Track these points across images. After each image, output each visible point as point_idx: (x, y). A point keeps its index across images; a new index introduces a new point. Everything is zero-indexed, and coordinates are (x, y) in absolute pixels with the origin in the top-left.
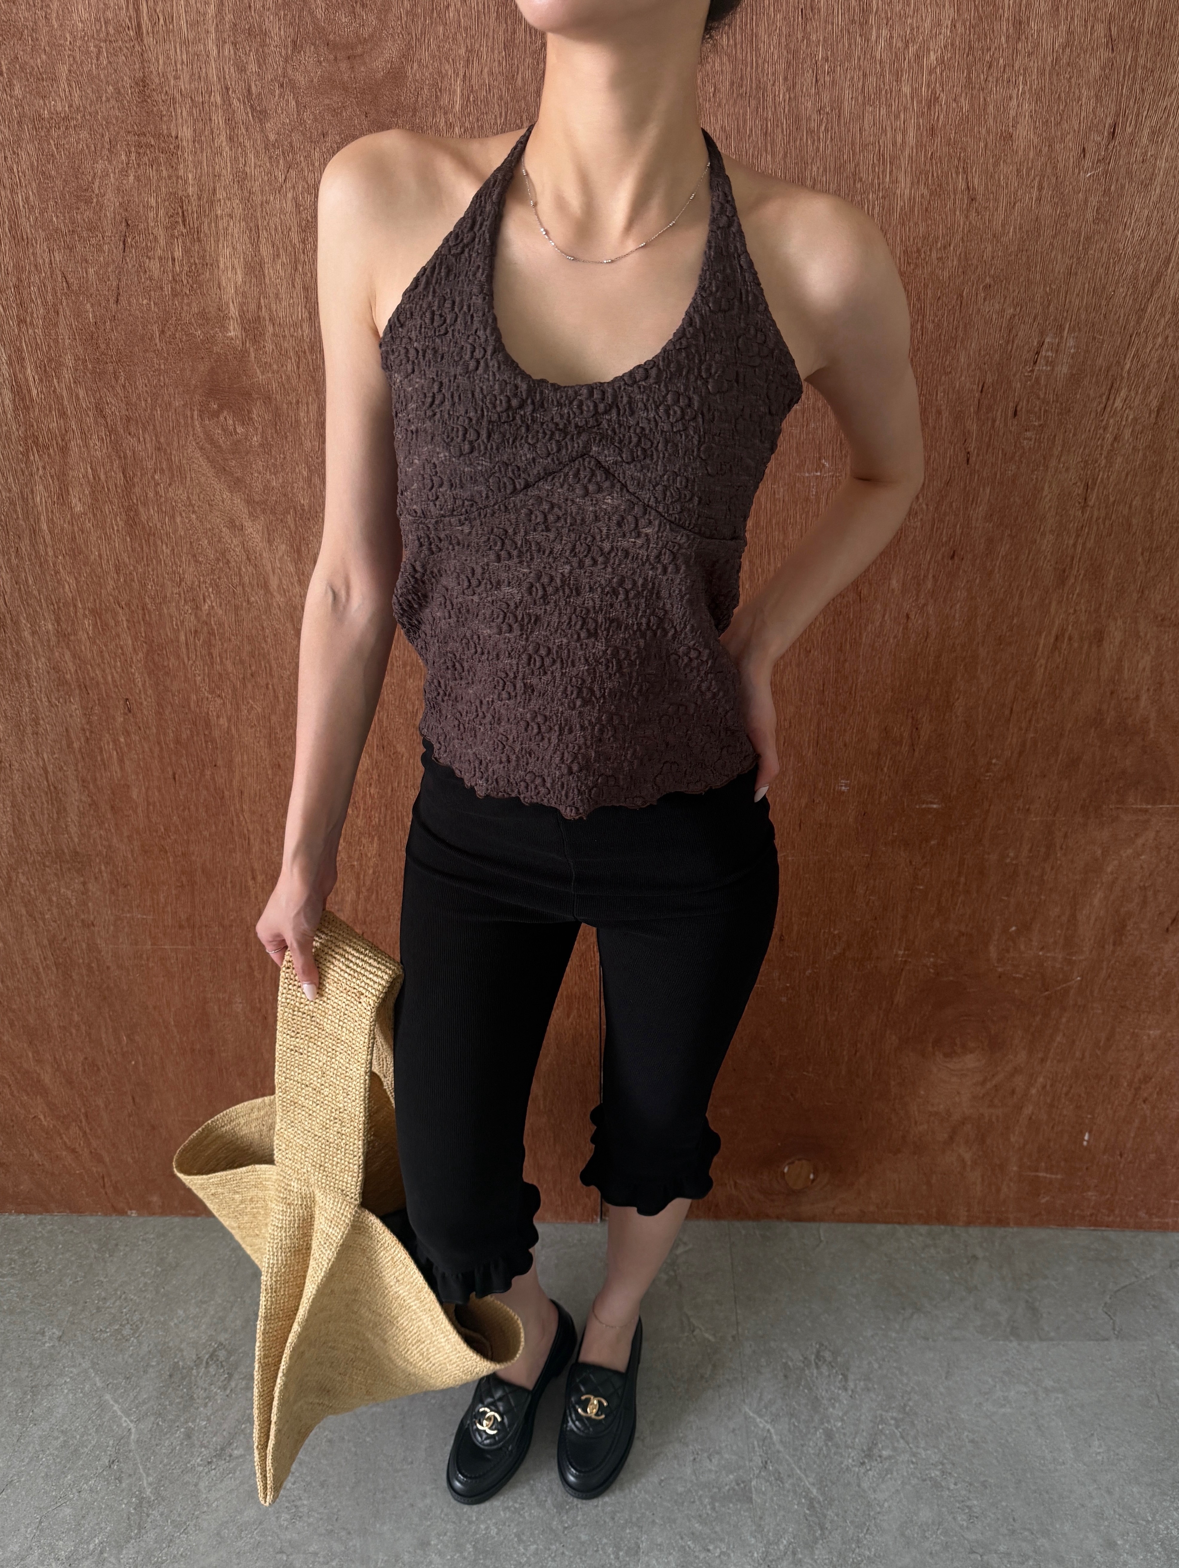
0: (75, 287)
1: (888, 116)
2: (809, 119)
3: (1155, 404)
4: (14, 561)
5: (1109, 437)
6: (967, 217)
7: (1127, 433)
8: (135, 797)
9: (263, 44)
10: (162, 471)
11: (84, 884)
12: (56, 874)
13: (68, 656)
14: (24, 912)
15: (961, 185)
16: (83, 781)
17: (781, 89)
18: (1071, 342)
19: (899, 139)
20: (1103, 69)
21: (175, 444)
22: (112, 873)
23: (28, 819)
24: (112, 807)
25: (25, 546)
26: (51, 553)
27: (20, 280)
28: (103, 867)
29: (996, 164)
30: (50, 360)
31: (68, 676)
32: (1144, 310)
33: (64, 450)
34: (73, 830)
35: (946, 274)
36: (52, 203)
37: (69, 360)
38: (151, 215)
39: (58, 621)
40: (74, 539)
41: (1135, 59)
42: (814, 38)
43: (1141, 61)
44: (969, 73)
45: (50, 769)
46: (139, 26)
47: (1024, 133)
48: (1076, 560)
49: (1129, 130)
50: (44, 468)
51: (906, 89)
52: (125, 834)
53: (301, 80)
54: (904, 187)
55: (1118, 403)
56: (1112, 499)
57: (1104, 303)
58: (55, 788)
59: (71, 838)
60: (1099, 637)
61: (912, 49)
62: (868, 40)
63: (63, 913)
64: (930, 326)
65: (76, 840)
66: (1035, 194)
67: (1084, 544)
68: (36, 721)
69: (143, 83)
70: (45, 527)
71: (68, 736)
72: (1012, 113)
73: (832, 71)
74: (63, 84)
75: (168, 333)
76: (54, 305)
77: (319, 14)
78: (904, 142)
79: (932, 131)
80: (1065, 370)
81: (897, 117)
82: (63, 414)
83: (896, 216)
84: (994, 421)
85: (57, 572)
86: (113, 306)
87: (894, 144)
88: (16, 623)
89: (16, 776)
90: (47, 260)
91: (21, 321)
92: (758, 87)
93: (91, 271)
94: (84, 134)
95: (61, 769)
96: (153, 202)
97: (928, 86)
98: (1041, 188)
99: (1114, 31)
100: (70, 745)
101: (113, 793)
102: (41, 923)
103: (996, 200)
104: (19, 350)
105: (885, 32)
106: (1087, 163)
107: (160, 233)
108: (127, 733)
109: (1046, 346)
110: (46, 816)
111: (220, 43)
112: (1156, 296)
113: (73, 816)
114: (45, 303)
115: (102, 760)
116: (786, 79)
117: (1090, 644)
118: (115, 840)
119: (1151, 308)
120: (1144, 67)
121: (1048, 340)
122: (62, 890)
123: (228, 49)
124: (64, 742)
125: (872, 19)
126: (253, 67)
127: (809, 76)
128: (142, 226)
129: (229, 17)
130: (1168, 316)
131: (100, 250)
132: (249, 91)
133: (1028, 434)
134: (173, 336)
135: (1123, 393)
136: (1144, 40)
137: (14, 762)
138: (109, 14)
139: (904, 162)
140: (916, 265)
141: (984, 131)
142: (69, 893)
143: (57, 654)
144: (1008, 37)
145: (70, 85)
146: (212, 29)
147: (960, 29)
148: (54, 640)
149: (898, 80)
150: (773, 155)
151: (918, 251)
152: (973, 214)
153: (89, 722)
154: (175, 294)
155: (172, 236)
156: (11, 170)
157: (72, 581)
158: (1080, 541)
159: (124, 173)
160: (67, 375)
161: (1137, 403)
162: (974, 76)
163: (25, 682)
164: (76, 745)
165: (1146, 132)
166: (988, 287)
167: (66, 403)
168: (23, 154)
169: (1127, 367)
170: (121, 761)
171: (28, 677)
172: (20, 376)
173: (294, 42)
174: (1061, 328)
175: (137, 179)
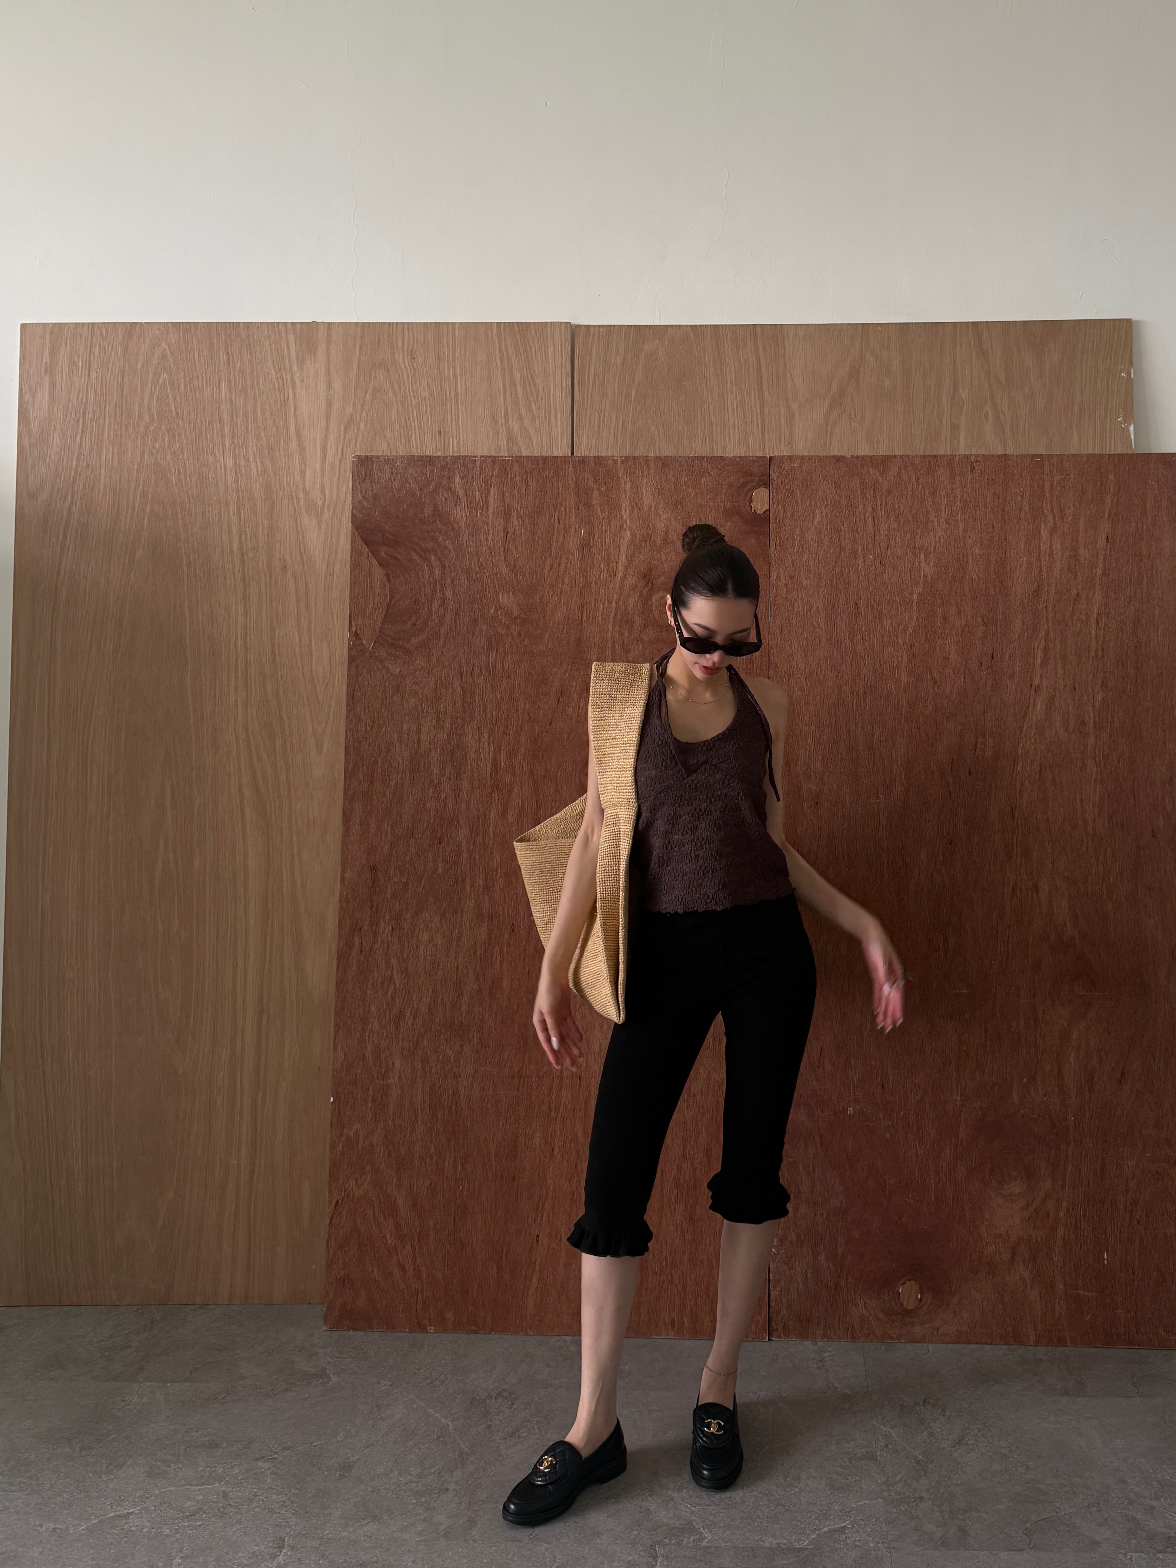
0: (533, 718)
1: (894, 650)
2: (860, 653)
3: (1037, 769)
4: (472, 847)
5: (1018, 785)
6: (934, 689)
7: (1027, 783)
8: (504, 985)
9: (632, 626)
10: (556, 801)
11: (462, 1046)
12: (446, 1040)
13: (487, 898)
14: (420, 1066)
15: (929, 677)
16: (477, 975)
17: (848, 643)
18: (991, 741)
19: (900, 659)
20: (983, 633)
21: (565, 789)
22: (480, 1039)
23: (439, 1000)
24: (490, 993)
25: (479, 840)
26: (491, 843)
27: (508, 716)
28: (475, 1035)
29: (943, 669)
30: (513, 750)
31: (484, 911)
32: (1022, 727)
33: (510, 791)
34: (464, 1008)
35: (928, 712)
36: (530, 685)
37: (522, 750)
38: (573, 689)
39: (486, 879)
40: (504, 835)
41: (996, 630)
42: (860, 623)
43: (999, 631)
44: (927, 636)
45: (460, 969)
46: (582, 620)
47: (953, 657)
48: (1015, 846)
49: (999, 656)
50: (498, 800)
51: (901, 641)
52: (494, 1011)
53: (646, 638)
54: (904, 678)
55: (1019, 768)
56: (1026, 815)
57: (1002, 724)
58: (460, 980)
59: (461, 1013)
60: (1036, 889)
61: (901, 628)
62: (883, 624)
63: (444, 1067)
64: (924, 734)
65: (464, 1015)
66: (962, 680)
67: (1017, 838)
68: (459, 939)
69: (579, 641)
70: (491, 829)
71: (476, 947)
72: (947, 649)
73: (869, 635)
74: (546, 640)
75: (570, 738)
76: (521, 726)
77: (656, 616)
78: (902, 662)
79: (914, 657)
80: (990, 753)
81: (898, 651)
82: (514, 774)
83: (902, 689)
84: (960, 777)
85: (492, 853)
86: (548, 727)
87: (898, 661)
88: (463, 881)
89: (440, 973)
90: (522, 707)
91: (504, 733)
92: (838, 641)
93: (541, 712)
94: (550, 659)
95: (466, 968)
96: (574, 684)
97: (910, 640)
98: (965, 678)
99: (985, 620)
100: (475, 952)
101: (493, 983)
102: (428, 1075)
103: (946, 683)
104: (501, 746)
105: (889, 621)
106: (983, 668)
107: (575, 697)
108: (509, 945)
109: (979, 743)
110: (450, 999)
111: (614, 626)
112: (1026, 722)
113: (466, 999)
114: (517, 726)
115: (491, 961)
116: (849, 638)
117: (1032, 892)
118: (487, 1015)
119: (1025, 726)
120: (1001, 633)
121: (979, 740)
122: (447, 1050)
123: (617, 628)
124: (472, 952)
125: (883, 617)
126: (626, 634)
127: (859, 637)
128: (567, 694)
129: (619, 616)
130: (1034, 730)
131: (547, 703)
132: (623, 643)
133: (978, 783)
134: (573, 740)
135: (1021, 764)
136: (999, 622)
137: (441, 964)
138: (570, 616)
139: (903, 668)
140: (914, 709)
141: (936, 657)
142: (451, 1052)
143: (481, 898)
144: (941, 623)
145: (548, 640)
146: (612, 621)
147: (921, 620)
148: (481, 890)
149: (897, 638)
150: (846, 666)
151: (914, 703)
152: (936, 688)
153: (490, 938)
154: (577, 721)
155: (581, 697)
156: (515, 672)
157: (499, 858)
158: (1015, 836)
159: (564, 673)
160: (520, 757)
161: (1028, 768)
162: (929, 636)
163: (459, 914)
164: (478, 953)
165: (1007, 656)
166: (947, 718)
167: (516, 769)
168: (523, 667)
169: (1020, 752)
170: (502, 962)
171: (462, 912)
172: (498, 757)
173: (645, 625)
174: (985, 735)
175: (570, 675)
